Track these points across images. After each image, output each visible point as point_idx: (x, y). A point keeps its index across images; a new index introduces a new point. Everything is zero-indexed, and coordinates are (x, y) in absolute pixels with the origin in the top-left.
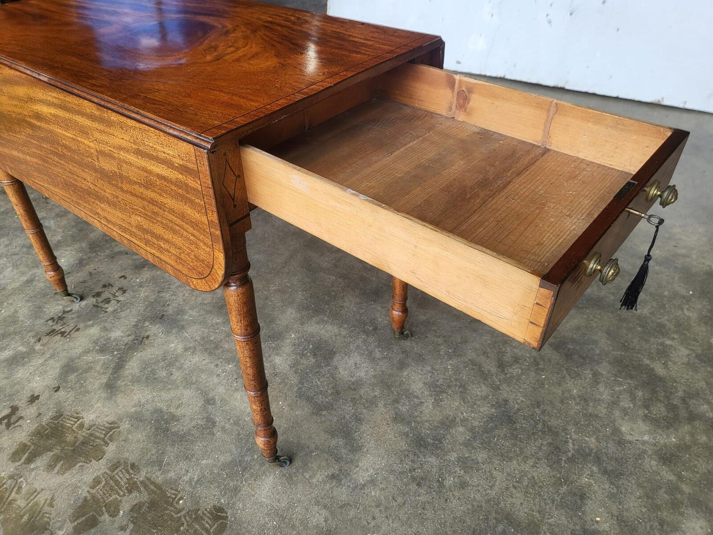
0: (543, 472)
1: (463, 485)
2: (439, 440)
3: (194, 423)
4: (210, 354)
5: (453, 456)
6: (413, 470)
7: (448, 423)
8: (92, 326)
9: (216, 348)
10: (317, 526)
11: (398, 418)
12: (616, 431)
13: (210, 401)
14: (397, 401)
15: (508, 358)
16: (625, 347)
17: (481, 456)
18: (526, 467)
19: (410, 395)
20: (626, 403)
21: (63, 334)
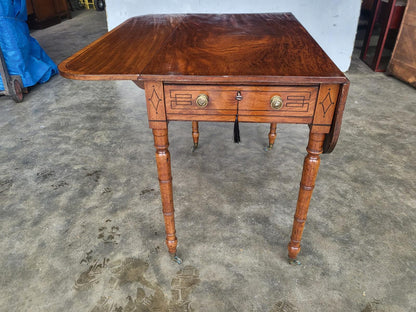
0: (399, 234)
1: (378, 253)
2: (350, 237)
3: (231, 281)
4: (205, 242)
5: (362, 242)
6: (352, 255)
7: (346, 229)
8: (115, 254)
9: (205, 238)
10: (339, 300)
11: (324, 235)
12: (408, 206)
13: (228, 266)
14: (316, 228)
15: (342, 192)
16: (379, 173)
17: (372, 237)
18: (392, 234)
19: (319, 223)
20: (400, 194)
21: (100, 266)
